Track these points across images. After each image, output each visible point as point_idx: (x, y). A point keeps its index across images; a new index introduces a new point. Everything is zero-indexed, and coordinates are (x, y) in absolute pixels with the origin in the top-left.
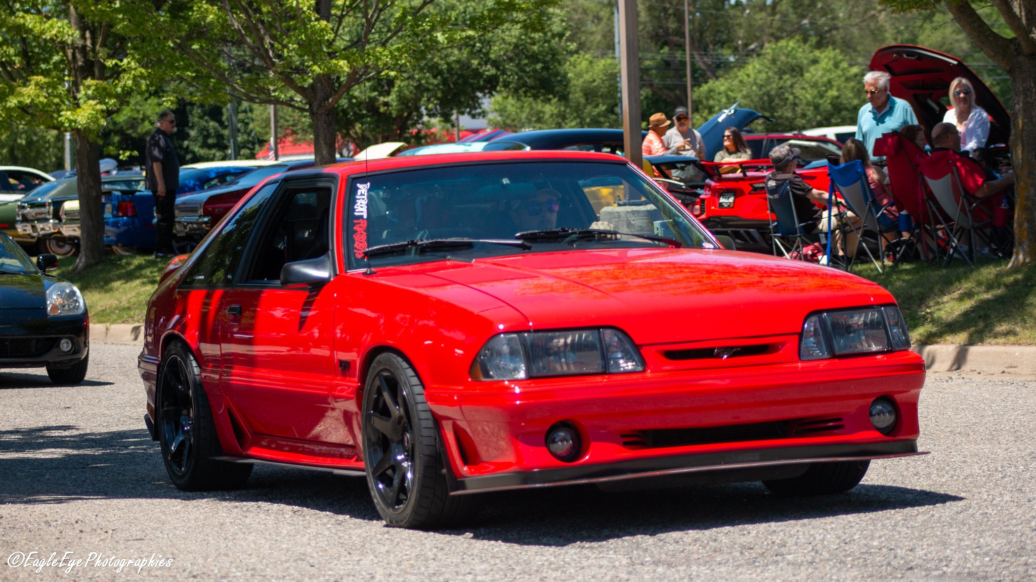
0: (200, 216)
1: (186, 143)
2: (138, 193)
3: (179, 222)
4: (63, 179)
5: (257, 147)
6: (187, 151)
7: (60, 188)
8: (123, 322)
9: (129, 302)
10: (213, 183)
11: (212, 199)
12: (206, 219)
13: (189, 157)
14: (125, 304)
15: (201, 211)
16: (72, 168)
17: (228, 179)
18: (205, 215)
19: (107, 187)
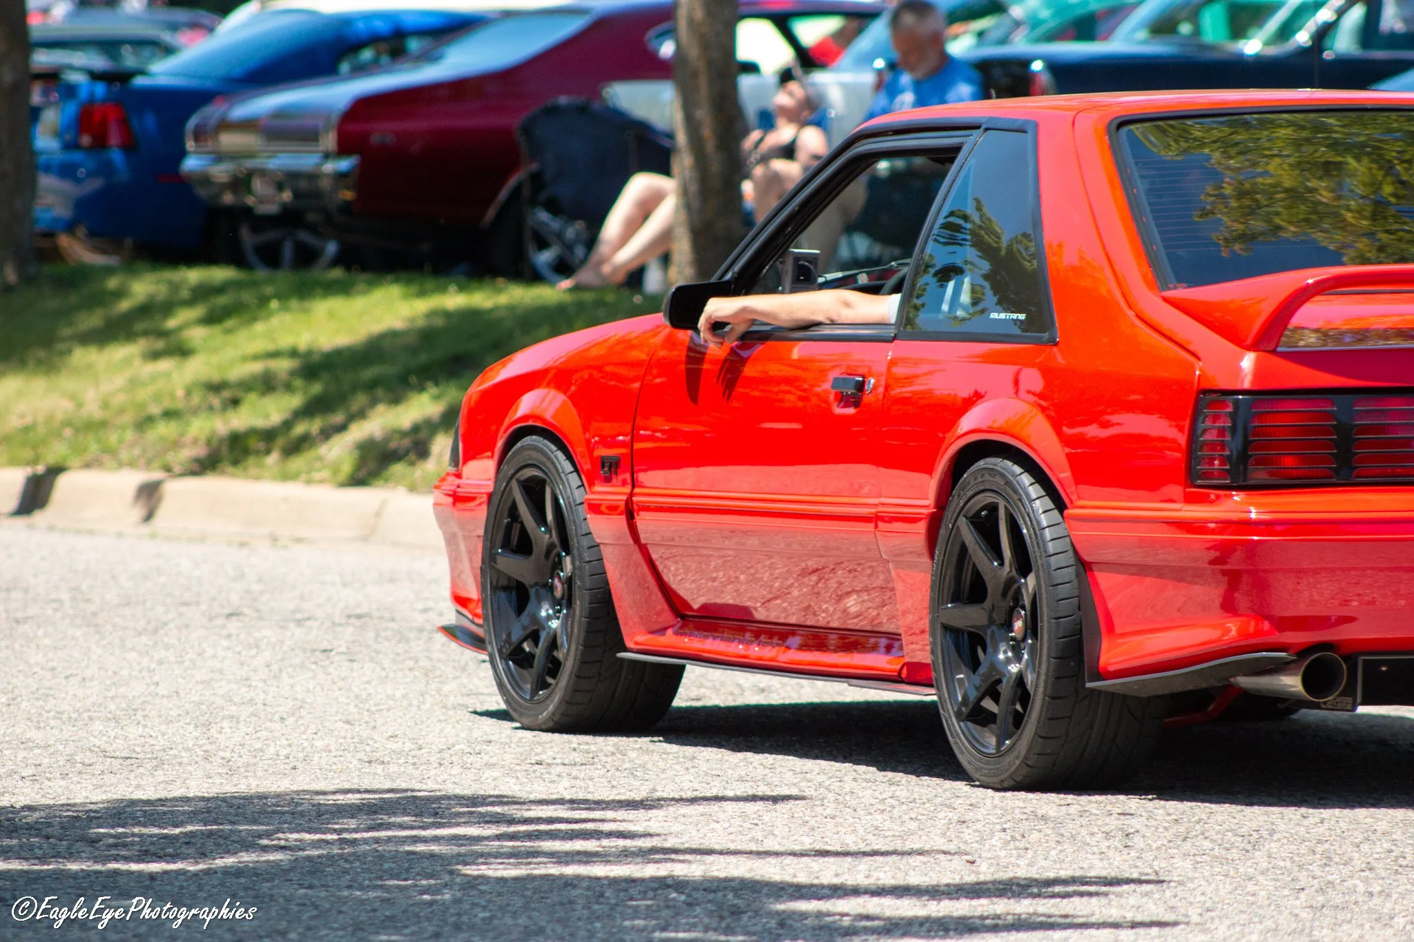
0: (327, 156)
2: (141, 81)
3: (263, 173)
8: (87, 466)
9: (105, 405)
10: (366, 56)
11: (364, 107)
12: (344, 164)
14: (92, 409)
15: (329, 141)
17: (415, 45)
18: (343, 149)
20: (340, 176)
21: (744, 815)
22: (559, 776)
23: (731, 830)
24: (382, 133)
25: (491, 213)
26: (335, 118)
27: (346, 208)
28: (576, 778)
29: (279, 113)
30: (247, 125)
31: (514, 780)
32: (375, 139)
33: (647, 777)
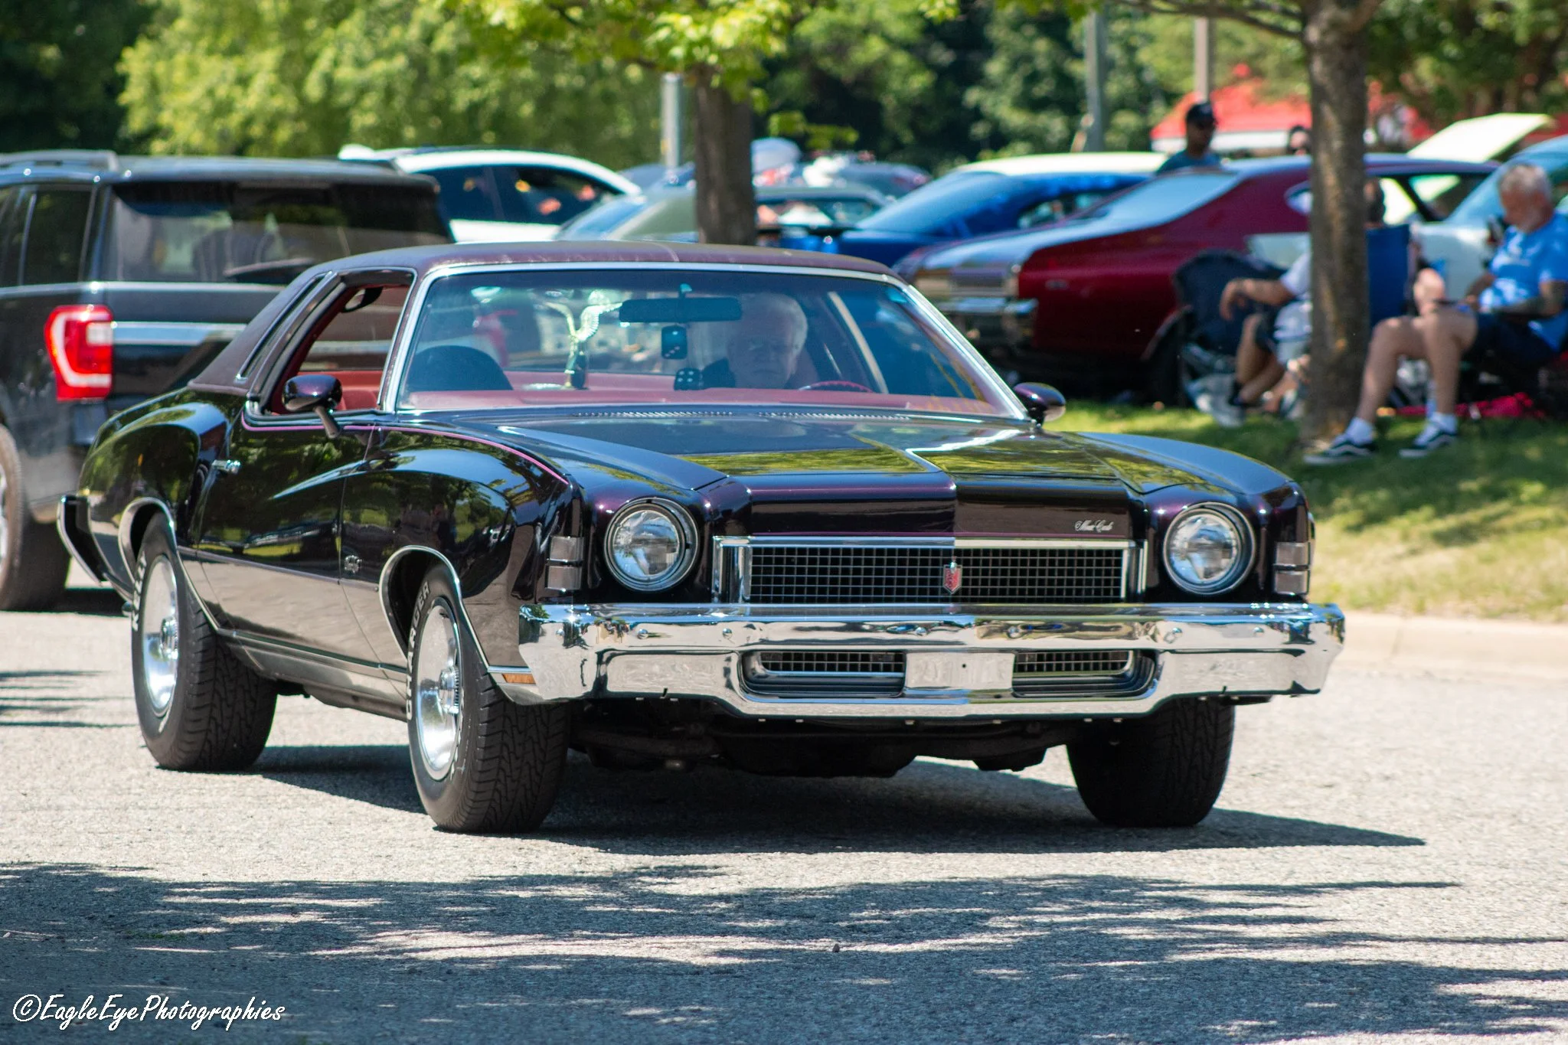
0: (1009, 299)
1: (973, 96)
2: (850, 236)
4: (657, 188)
5: (1158, 108)
6: (977, 114)
7: (650, 212)
10: (1044, 210)
11: (1041, 258)
12: (1024, 307)
13: (979, 130)
15: (1012, 285)
16: (681, 162)
17: (1084, 202)
18: (1023, 294)
19: (766, 216)
20: (1020, 317)
21: (1372, 898)
22: (1209, 858)
23: (1360, 910)
24: (1057, 279)
25: (1151, 347)
26: (1016, 268)
27: (1025, 345)
28: (1224, 860)
29: (967, 263)
30: (942, 273)
31: (1169, 863)
32: (1051, 284)
33: (1286, 859)
